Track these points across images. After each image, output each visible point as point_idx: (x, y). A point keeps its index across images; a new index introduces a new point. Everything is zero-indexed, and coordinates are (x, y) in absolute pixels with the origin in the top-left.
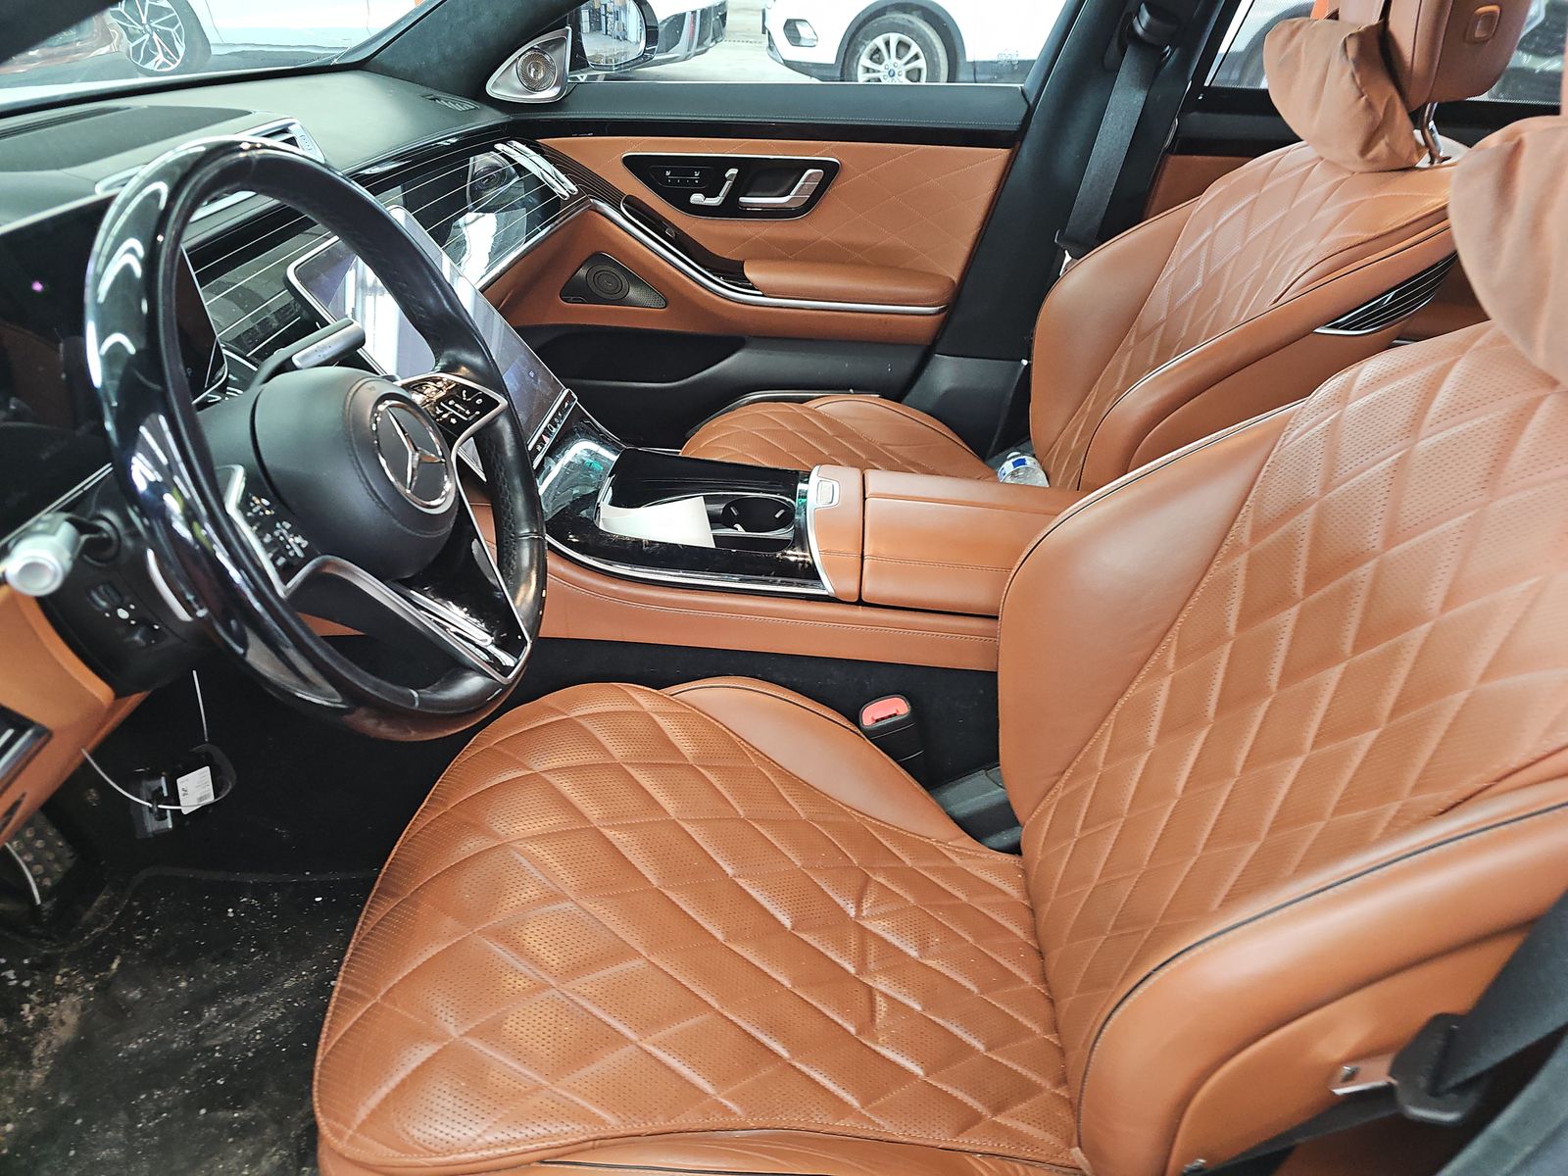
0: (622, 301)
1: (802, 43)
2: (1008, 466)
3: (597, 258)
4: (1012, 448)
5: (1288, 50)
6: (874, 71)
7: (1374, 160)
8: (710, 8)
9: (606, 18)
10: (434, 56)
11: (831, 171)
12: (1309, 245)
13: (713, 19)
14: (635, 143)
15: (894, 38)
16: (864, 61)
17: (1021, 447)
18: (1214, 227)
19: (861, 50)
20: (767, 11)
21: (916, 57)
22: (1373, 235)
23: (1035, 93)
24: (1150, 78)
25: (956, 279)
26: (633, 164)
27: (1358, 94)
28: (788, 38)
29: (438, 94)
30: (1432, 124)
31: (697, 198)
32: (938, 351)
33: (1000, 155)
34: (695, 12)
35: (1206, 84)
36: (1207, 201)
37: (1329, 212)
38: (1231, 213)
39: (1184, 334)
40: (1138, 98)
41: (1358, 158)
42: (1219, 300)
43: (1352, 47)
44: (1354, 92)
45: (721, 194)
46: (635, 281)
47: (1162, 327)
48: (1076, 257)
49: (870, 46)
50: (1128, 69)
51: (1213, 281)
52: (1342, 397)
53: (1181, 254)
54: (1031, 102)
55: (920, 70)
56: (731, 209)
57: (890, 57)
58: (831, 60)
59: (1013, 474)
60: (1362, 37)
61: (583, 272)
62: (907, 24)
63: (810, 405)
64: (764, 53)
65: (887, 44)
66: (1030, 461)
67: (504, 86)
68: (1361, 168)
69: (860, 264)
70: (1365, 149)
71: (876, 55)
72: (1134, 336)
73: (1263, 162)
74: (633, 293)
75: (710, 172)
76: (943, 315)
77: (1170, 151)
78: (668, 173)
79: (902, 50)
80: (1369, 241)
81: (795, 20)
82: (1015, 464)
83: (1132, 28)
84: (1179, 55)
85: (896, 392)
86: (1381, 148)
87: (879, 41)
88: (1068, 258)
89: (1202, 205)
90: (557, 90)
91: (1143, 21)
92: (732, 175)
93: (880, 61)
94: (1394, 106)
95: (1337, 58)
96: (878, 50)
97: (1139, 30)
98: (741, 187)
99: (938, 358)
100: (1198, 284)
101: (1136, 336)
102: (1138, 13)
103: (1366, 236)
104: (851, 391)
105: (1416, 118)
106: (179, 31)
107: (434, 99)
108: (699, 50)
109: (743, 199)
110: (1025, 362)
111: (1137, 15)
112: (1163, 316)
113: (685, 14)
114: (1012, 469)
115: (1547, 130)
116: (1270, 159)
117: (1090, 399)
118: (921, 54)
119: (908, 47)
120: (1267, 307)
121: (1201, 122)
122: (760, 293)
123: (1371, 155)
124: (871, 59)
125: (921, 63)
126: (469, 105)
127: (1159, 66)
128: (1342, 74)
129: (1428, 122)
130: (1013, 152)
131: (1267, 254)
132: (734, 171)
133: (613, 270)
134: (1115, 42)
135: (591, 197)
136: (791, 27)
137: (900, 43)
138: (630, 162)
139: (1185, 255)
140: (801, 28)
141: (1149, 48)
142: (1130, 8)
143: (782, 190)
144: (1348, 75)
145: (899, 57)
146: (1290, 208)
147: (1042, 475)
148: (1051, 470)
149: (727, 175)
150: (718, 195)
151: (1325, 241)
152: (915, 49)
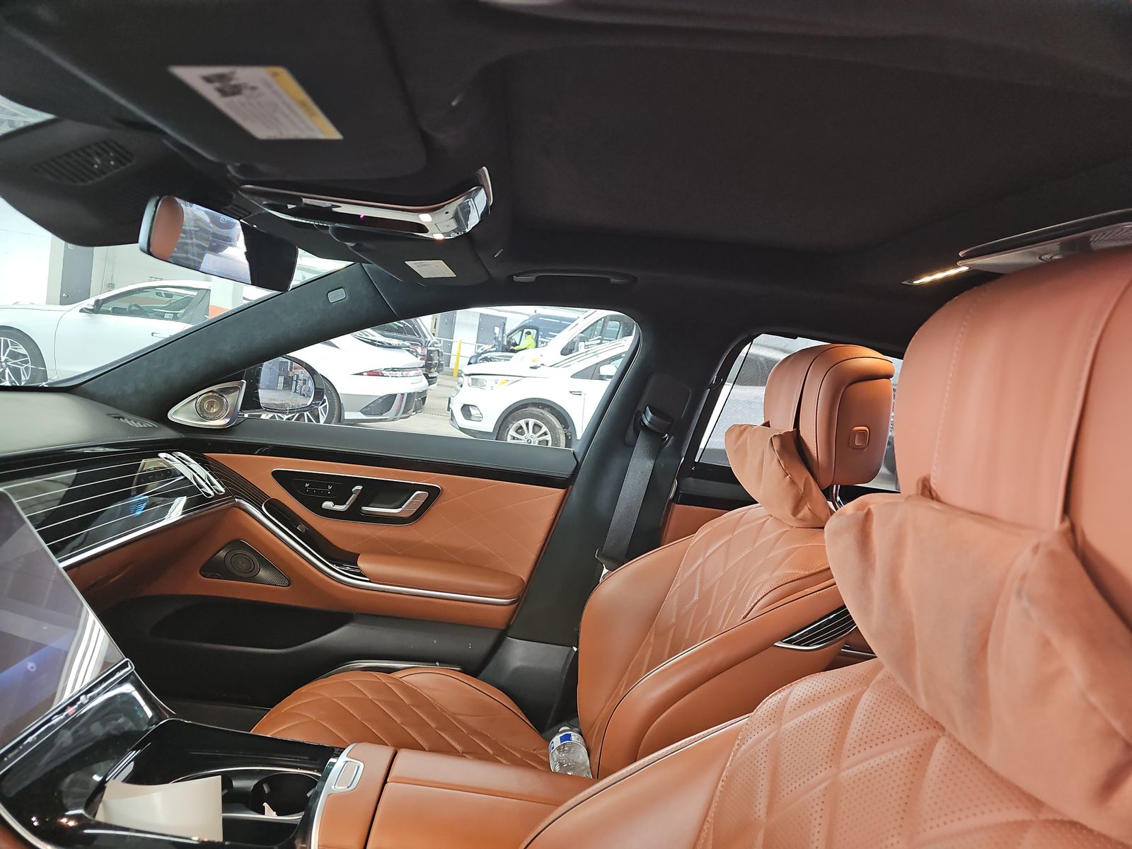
0: (253, 579)
1: (472, 418)
2: (556, 741)
3: (236, 544)
4: (565, 723)
5: (739, 443)
6: (518, 439)
7: (802, 520)
8: (414, 393)
9: (297, 382)
10: (129, 389)
11: (434, 493)
12: (765, 576)
13: (416, 399)
14: (284, 462)
15: (532, 421)
16: (512, 432)
17: (571, 722)
18: (704, 556)
19: (510, 426)
20: (452, 398)
21: (545, 434)
22: (807, 573)
23: (582, 454)
24: (656, 451)
25: (525, 579)
26: (279, 476)
27: (784, 473)
28: (464, 415)
29: (122, 414)
30: (838, 498)
31: (328, 505)
32: (509, 634)
33: (558, 493)
34: (404, 394)
35: (696, 460)
36: (700, 536)
37: (779, 552)
38: (714, 548)
39: (687, 637)
40: (649, 464)
41: (792, 517)
42: (710, 612)
43: (776, 443)
44: (781, 473)
45: (347, 503)
46: (266, 564)
47: (674, 627)
48: (611, 569)
49: (516, 424)
50: (641, 445)
51: (706, 596)
52: (777, 716)
53: (683, 575)
54: (579, 461)
55: (547, 441)
56: (354, 515)
57: (528, 432)
58: (491, 430)
59: (559, 748)
60: (783, 438)
61: (222, 554)
62: (540, 414)
63: (397, 675)
64: (447, 423)
65: (527, 424)
66: (575, 737)
67: (182, 414)
68: (796, 524)
69: (453, 562)
70: (796, 511)
71: (519, 430)
72: (654, 633)
73: (735, 514)
74: (263, 574)
75: (341, 488)
76: (514, 606)
77: (674, 500)
78: (307, 485)
79: (537, 428)
80: (805, 577)
81: (469, 405)
82: (562, 739)
83: (642, 420)
84: (673, 440)
85: (474, 668)
86: (805, 512)
87: (522, 423)
88: (605, 571)
89: (696, 540)
90: (228, 420)
91: (648, 418)
92: (357, 490)
93: (522, 434)
94: (810, 484)
95: (768, 449)
96: (521, 427)
97: (646, 423)
98: (364, 499)
99: (509, 640)
100: (696, 598)
101: (655, 634)
102: (645, 412)
103: (803, 573)
104: (437, 663)
105: (827, 493)
106: (27, 369)
107: (119, 418)
108: (403, 416)
109: (365, 508)
110: (575, 649)
111: (644, 413)
112: (673, 621)
113: (396, 395)
114: (559, 744)
115: (888, 503)
116: (738, 513)
117: (623, 683)
118: (548, 432)
119: (541, 427)
120: (739, 621)
121: (692, 484)
122: (368, 579)
123: (800, 515)
124: (516, 432)
125: (548, 437)
126: (149, 424)
127: (662, 447)
128: (773, 459)
129: (836, 497)
130: (567, 491)
131: (739, 580)
132: (360, 488)
133: (248, 554)
134: (631, 427)
135: (236, 498)
136: (466, 409)
137: (535, 425)
138: (277, 475)
139: (687, 575)
140: (473, 411)
141: (654, 435)
142: (640, 408)
143: (397, 504)
144: (776, 460)
145: (534, 432)
146: (753, 547)
147: (584, 750)
148: (592, 745)
149: (353, 490)
150: (345, 504)
151: (777, 573)
152: (544, 429)
